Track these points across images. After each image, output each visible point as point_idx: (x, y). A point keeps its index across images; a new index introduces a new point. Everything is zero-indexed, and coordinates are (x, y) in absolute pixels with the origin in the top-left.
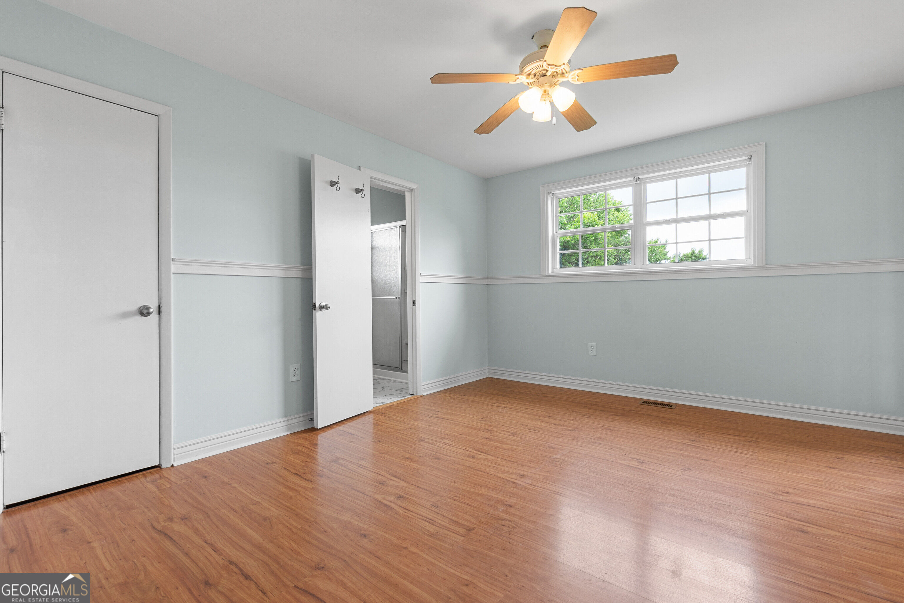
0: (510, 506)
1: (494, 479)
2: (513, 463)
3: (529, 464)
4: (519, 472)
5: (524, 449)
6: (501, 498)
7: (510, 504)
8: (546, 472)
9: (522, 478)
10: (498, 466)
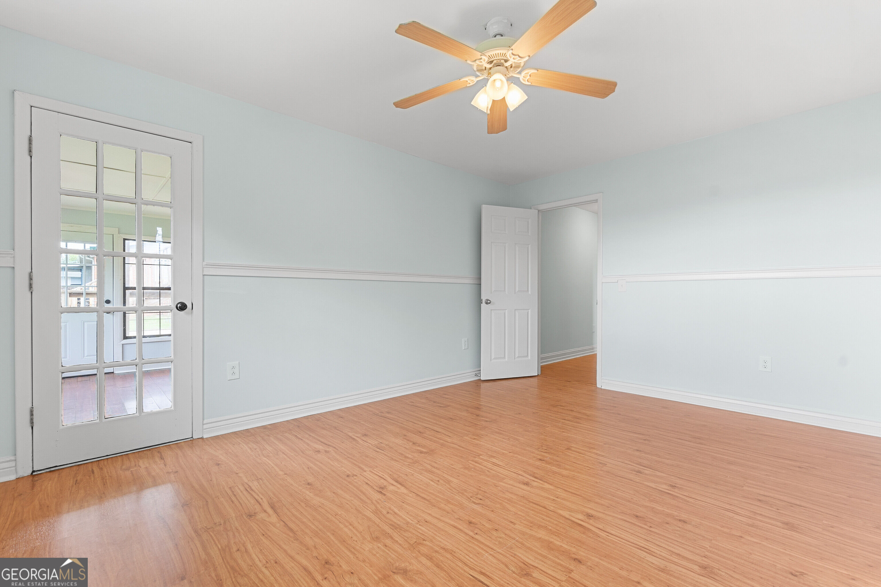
0: (540, 460)
1: (556, 482)
2: (534, 501)
3: (514, 497)
4: (528, 488)
5: (515, 524)
6: (548, 466)
7: (540, 461)
8: (499, 486)
9: (527, 482)
10: (552, 497)
